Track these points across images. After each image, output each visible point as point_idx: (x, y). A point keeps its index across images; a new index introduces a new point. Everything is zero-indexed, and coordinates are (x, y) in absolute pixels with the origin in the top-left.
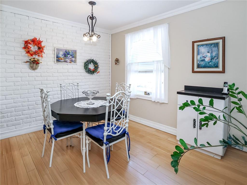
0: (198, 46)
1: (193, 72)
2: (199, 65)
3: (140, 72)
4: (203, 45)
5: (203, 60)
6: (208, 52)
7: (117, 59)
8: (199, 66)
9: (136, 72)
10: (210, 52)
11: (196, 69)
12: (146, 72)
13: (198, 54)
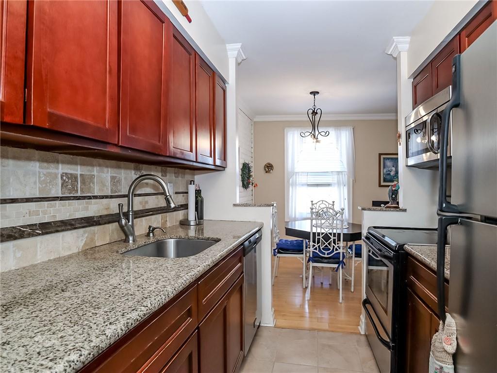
0: (384, 158)
1: (380, 186)
2: (386, 179)
3: (308, 185)
4: (388, 159)
5: (389, 174)
6: (393, 167)
7: (269, 164)
8: (385, 181)
9: (303, 185)
10: (395, 166)
11: (382, 184)
12: (317, 185)
13: (384, 167)
